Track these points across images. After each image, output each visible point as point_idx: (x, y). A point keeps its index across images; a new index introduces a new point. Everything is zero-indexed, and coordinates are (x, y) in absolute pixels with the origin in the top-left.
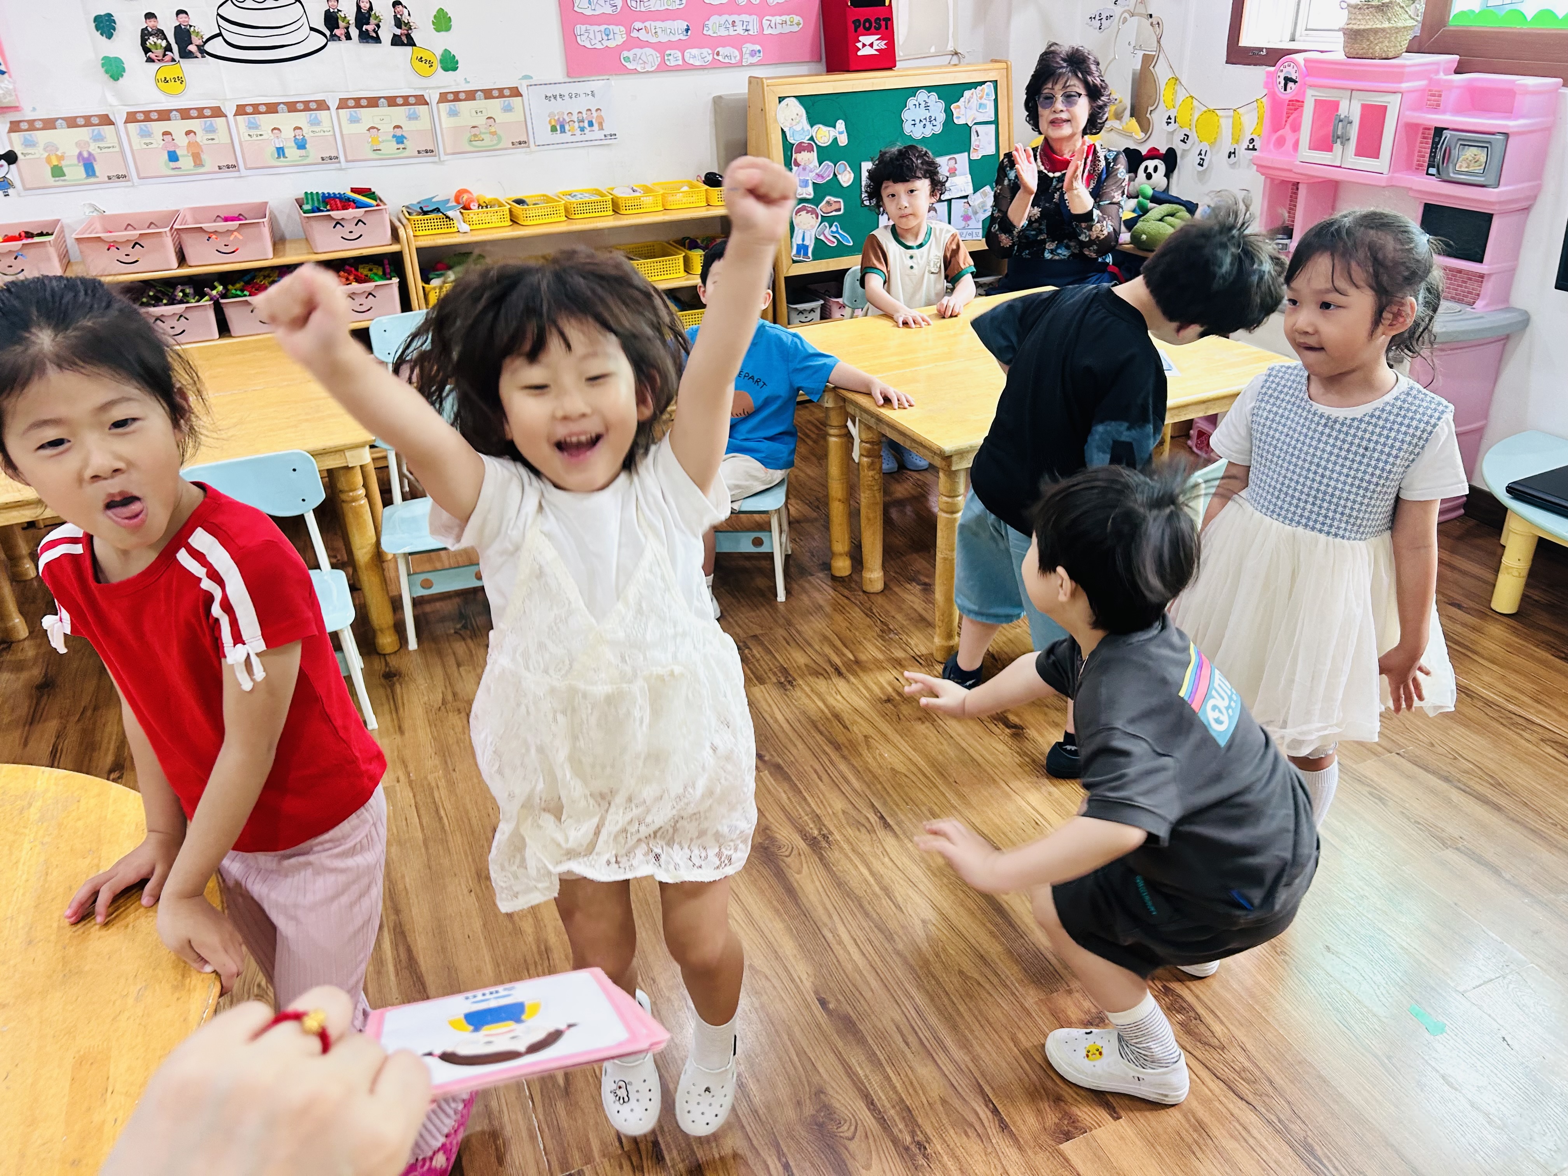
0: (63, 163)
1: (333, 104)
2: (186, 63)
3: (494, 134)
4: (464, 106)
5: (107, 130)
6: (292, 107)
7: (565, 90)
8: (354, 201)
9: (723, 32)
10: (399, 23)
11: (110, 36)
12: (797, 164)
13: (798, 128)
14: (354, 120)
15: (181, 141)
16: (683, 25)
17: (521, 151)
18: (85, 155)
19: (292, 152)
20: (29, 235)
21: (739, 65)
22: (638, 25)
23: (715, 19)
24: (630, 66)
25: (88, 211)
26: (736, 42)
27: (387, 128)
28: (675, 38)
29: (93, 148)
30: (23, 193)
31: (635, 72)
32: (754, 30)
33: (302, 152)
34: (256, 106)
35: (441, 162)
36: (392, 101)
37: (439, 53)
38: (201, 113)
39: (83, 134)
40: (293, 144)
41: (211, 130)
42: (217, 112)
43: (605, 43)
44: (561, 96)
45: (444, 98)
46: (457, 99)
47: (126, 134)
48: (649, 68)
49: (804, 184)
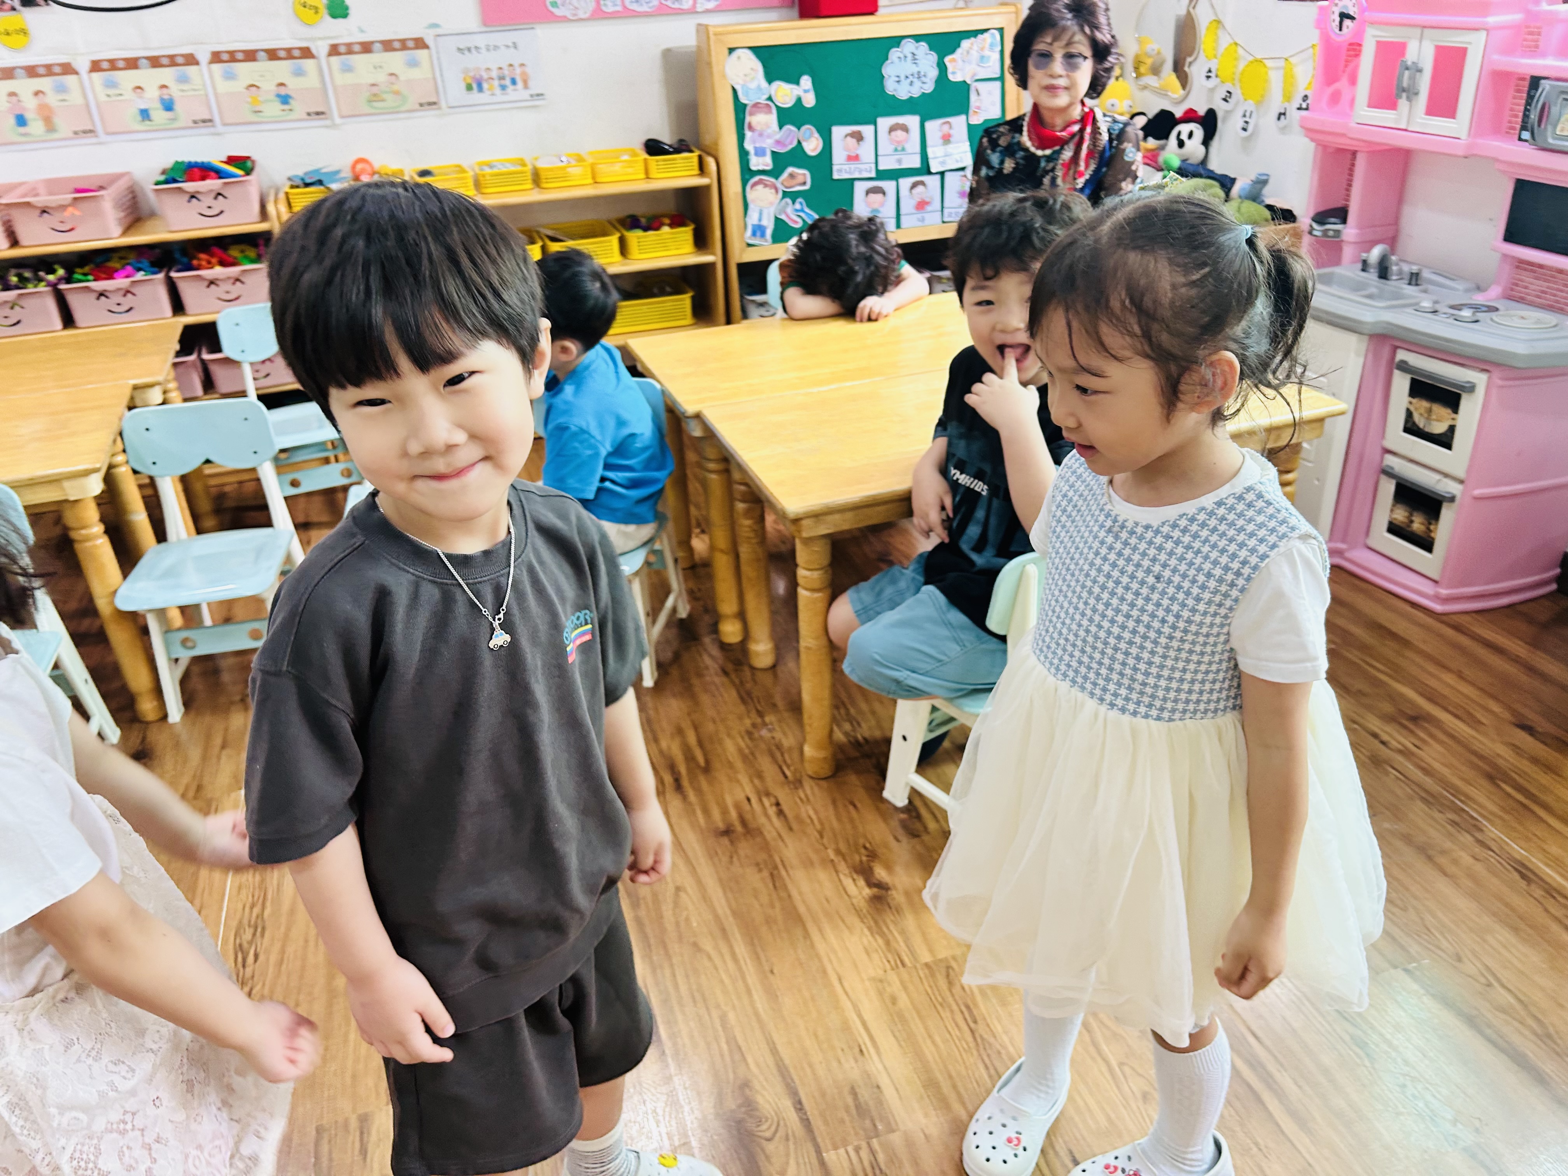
1: (204, 57)
2: (27, 13)
3: (396, 93)
4: (360, 60)
6: (155, 62)
7: (481, 41)
8: (219, 171)
12: (750, 127)
13: (753, 85)
14: (230, 76)
15: (29, 102)
17: (430, 114)
19: (159, 115)
21: (692, 11)
24: (557, 12)
27: (269, 87)
31: (565, 19)
33: (169, 115)
34: (112, 61)
35: (334, 126)
36: (273, 55)
38: (49, 70)
40: (158, 105)
41: (62, 90)
42: (68, 69)
44: (477, 48)
45: (334, 50)
46: (350, 52)
48: (581, 15)
49: (760, 152)
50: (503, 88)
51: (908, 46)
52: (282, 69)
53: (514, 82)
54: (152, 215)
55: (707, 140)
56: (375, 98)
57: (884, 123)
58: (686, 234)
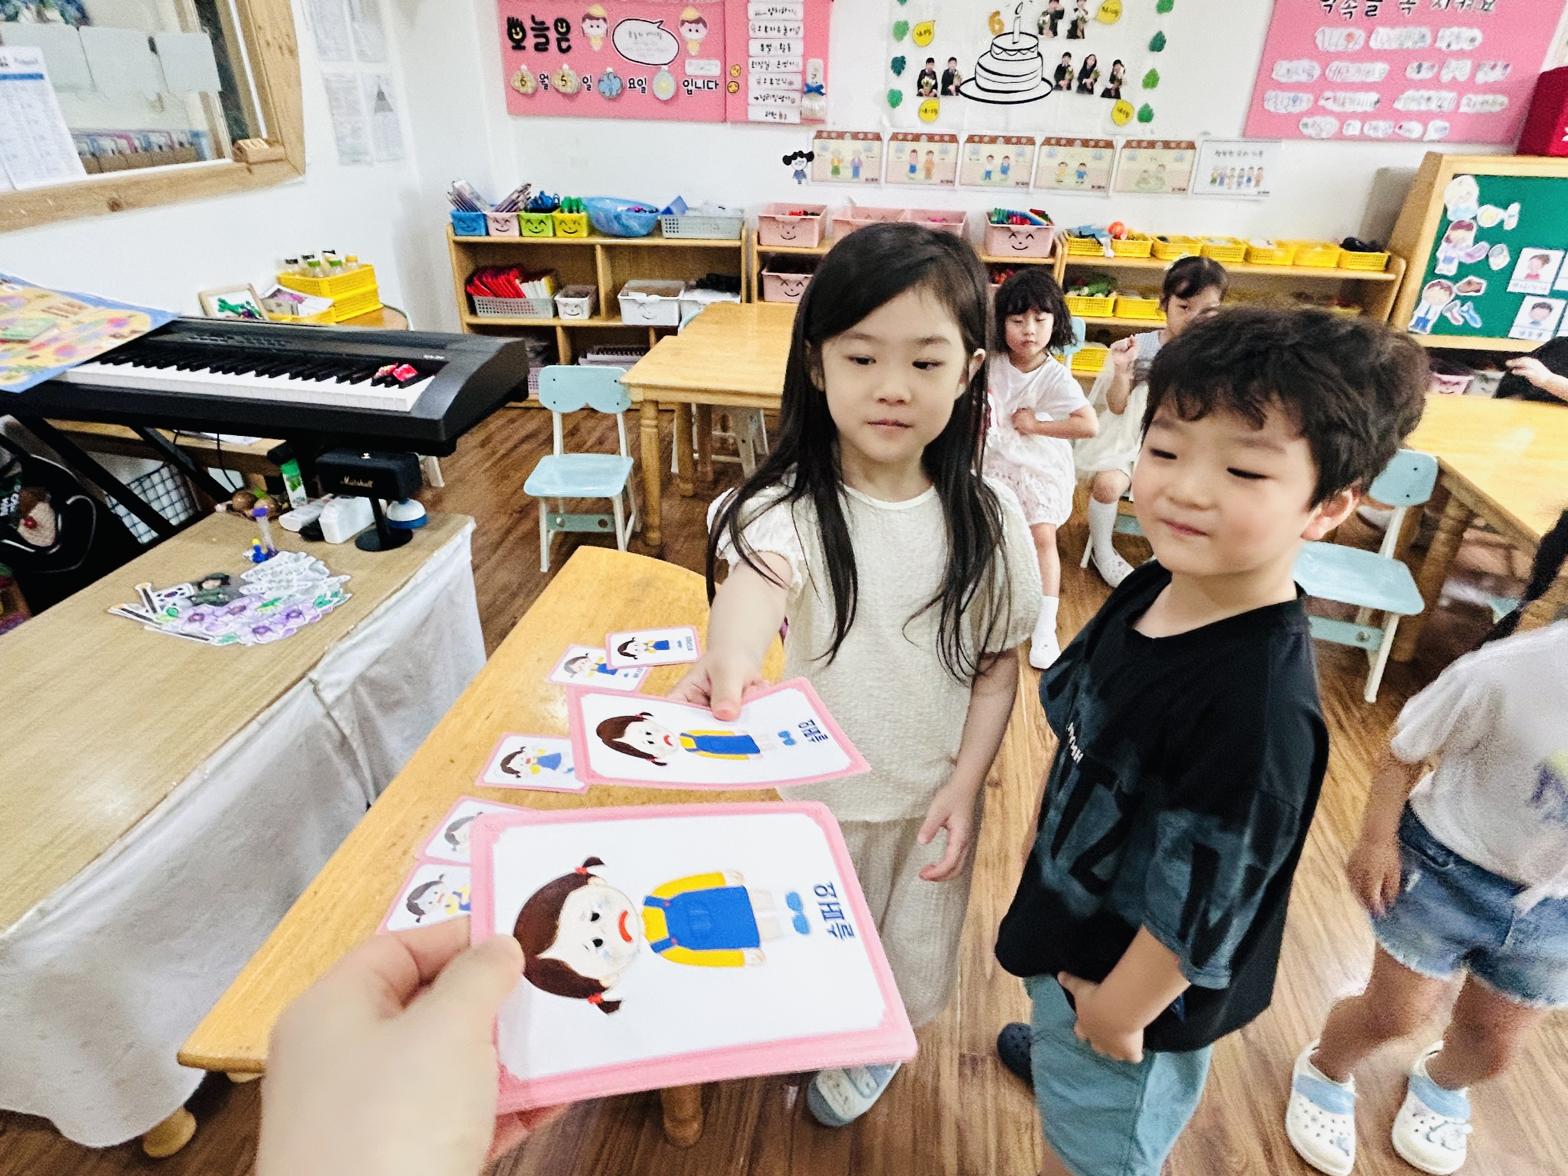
0: (841, 166)
1: (1039, 141)
3: (1159, 179)
4: (1143, 153)
5: (876, 143)
6: (1008, 140)
7: (1235, 147)
8: (1030, 219)
9: (1413, 107)
11: (899, 73)
12: (1448, 240)
13: (1463, 206)
14: (1050, 155)
15: (922, 158)
16: (1374, 96)
17: (1178, 196)
18: (857, 160)
19: (996, 176)
20: (806, 213)
21: (1420, 140)
22: (1328, 94)
23: (1410, 93)
24: (1305, 131)
25: (846, 203)
26: (1424, 118)
27: (1074, 165)
28: (1359, 109)
29: (863, 157)
30: (810, 183)
31: (1309, 137)
32: (1448, 107)
33: (1003, 176)
34: (982, 137)
35: (1108, 197)
36: (1085, 143)
37: (1140, 106)
38: (942, 138)
39: (860, 145)
40: (999, 169)
41: (944, 152)
42: (953, 139)
43: (1290, 109)
44: (1231, 153)
45: (1129, 144)
46: (1139, 147)
47: (889, 148)
48: (1324, 135)
49: (1449, 260)
50: (1239, 184)
53: (1249, 180)
55: (1403, 245)
56: (1144, 180)
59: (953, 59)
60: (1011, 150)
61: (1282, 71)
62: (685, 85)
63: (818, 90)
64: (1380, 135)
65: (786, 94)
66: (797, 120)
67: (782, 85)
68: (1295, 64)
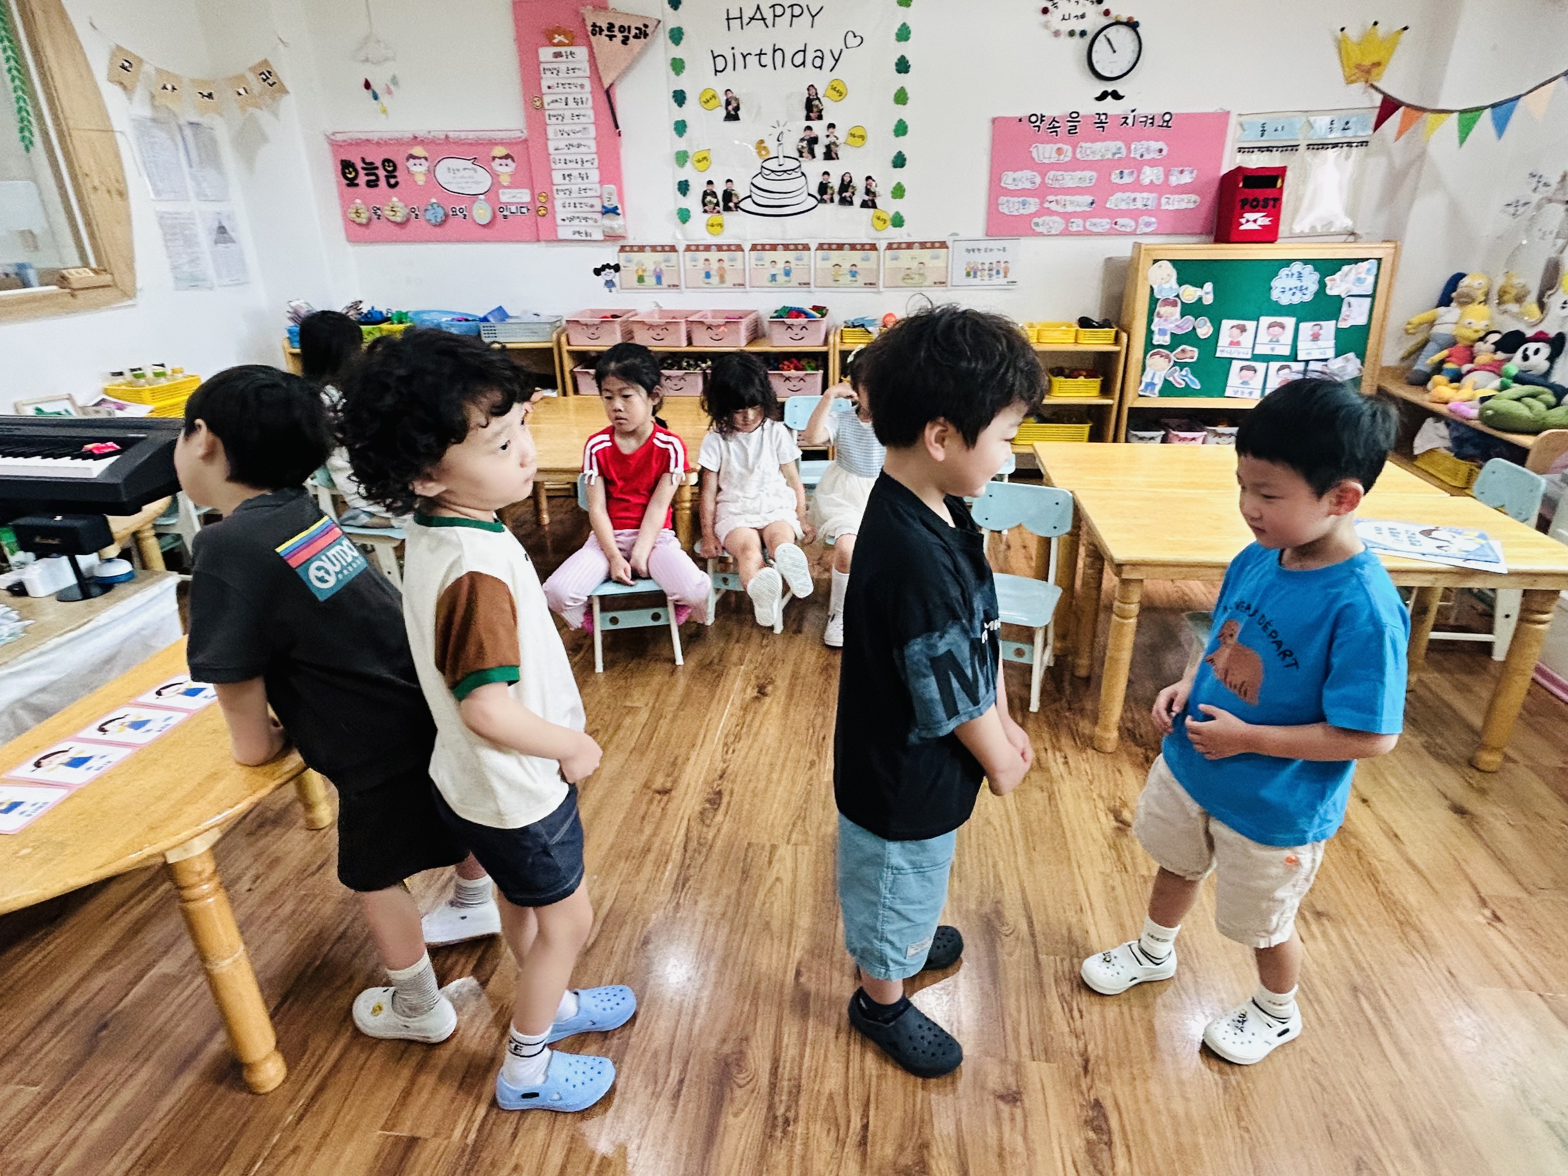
0: (645, 275)
1: (813, 246)
2: (727, 215)
3: (921, 275)
4: (904, 254)
5: (673, 254)
6: (786, 247)
7: (982, 245)
8: (807, 314)
9: (1123, 206)
10: (868, 192)
11: (685, 195)
12: (1159, 316)
13: (1167, 286)
14: (824, 259)
15: (715, 266)
16: (1089, 199)
17: (940, 289)
18: (658, 270)
19: (781, 278)
20: (613, 316)
21: (1133, 233)
22: (1050, 198)
23: (1119, 195)
24: (1038, 229)
26: (1134, 215)
28: (1078, 209)
29: (663, 266)
30: (620, 290)
31: (1041, 234)
32: (1151, 205)
33: (786, 278)
34: (763, 245)
35: (879, 292)
36: (853, 247)
37: (892, 213)
38: (729, 248)
40: (782, 272)
42: (739, 248)
43: (1022, 211)
44: (978, 249)
45: (890, 247)
46: (899, 248)
47: (683, 259)
48: (1053, 232)
49: (1162, 332)
50: (990, 276)
51: (1297, 267)
52: (857, 256)
53: (998, 272)
54: (764, 336)
55: (1125, 321)
56: (907, 277)
57: (1265, 321)
58: (1096, 383)
59: (729, 181)
60: (790, 255)
61: (1009, 180)
62: (500, 212)
63: (614, 211)
64: (1100, 230)
65: (589, 215)
66: (601, 237)
67: (585, 209)
68: (1018, 175)
